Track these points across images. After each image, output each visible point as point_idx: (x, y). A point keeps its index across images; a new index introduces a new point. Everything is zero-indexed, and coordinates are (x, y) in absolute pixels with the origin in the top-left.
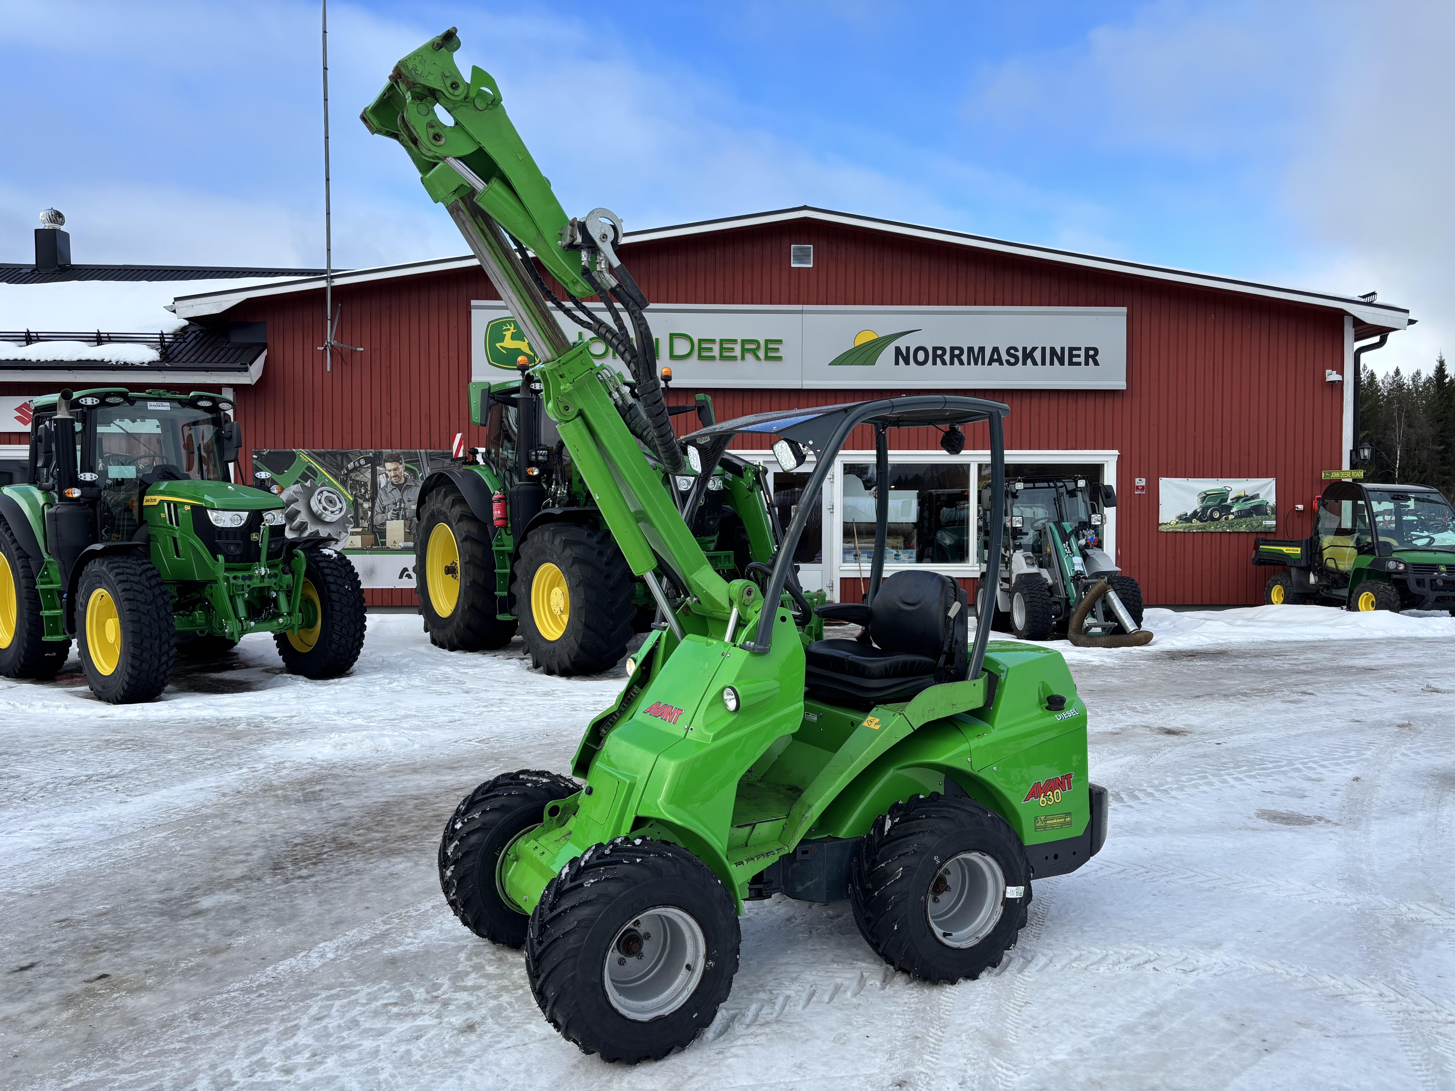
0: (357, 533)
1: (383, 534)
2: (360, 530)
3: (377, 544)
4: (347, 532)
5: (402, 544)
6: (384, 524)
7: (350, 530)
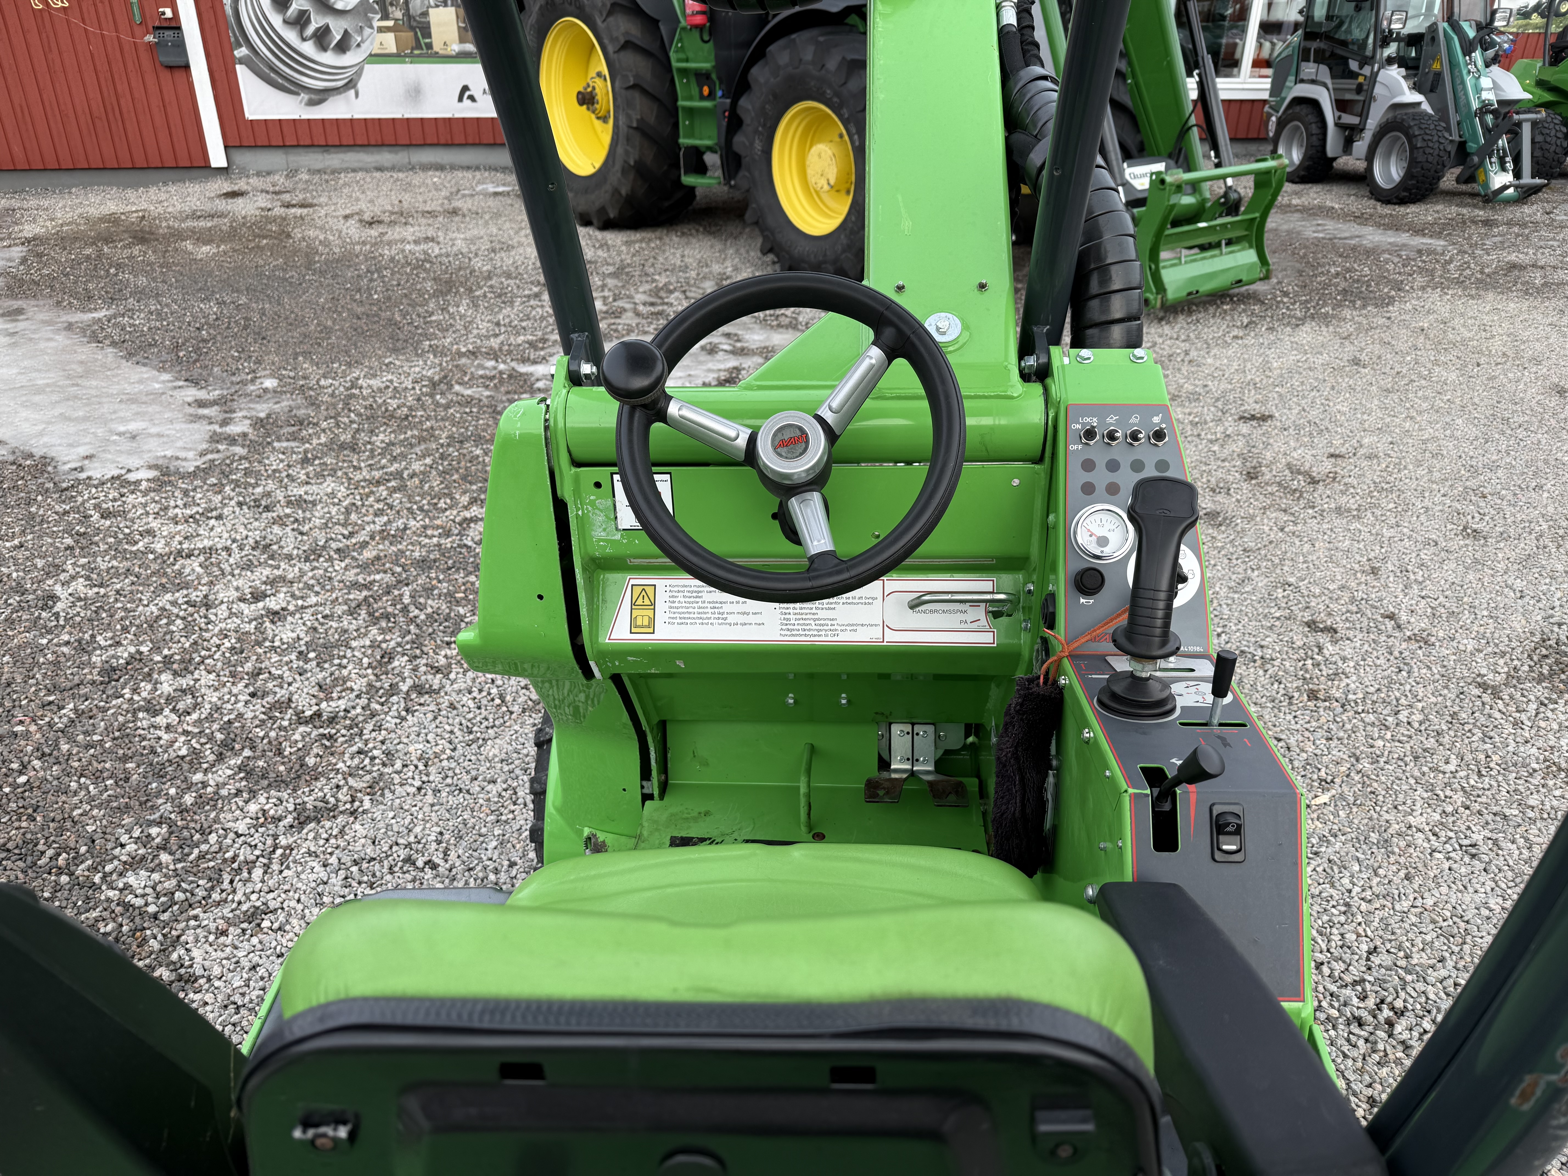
0: (388, 29)
1: (426, 30)
2: (390, 23)
3: (418, 46)
4: (371, 27)
5: (456, 47)
6: (425, 14)
7: (376, 24)
